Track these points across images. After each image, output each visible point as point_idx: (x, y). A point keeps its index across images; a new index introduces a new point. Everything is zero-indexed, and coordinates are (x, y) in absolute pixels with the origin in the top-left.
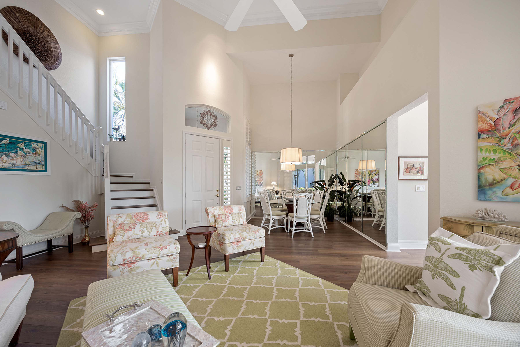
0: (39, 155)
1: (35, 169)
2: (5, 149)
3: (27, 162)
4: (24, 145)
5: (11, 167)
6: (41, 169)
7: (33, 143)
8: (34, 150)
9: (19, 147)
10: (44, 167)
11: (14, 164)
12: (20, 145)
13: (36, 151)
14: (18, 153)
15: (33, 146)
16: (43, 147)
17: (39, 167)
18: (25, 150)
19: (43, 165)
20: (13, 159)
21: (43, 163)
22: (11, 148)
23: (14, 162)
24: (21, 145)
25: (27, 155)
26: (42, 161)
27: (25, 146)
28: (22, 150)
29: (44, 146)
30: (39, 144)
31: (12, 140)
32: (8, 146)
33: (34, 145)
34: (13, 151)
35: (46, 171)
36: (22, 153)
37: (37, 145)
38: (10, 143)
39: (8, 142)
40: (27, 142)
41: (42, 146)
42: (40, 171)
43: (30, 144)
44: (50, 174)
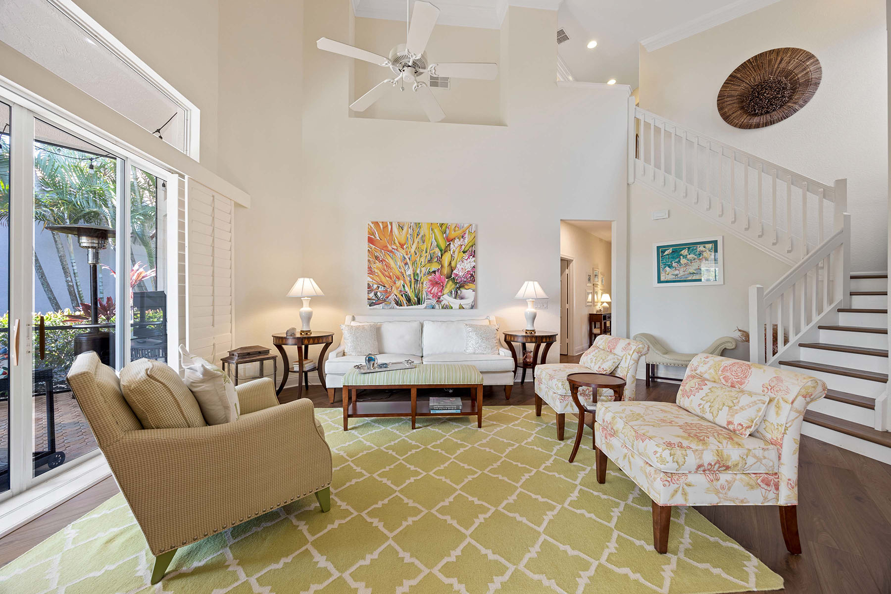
0: (707, 259)
2: (668, 260)
3: (692, 271)
5: (673, 278)
6: (711, 278)
7: (698, 246)
8: (701, 254)
9: (681, 255)
11: (677, 275)
12: (682, 252)
13: (703, 254)
14: (681, 261)
15: (698, 250)
16: (712, 248)
17: (708, 276)
18: (688, 256)
19: (712, 273)
20: (676, 269)
21: (713, 270)
22: (673, 258)
23: (677, 272)
24: (684, 252)
25: (691, 263)
26: (712, 266)
27: (689, 252)
28: (685, 257)
29: (713, 246)
30: (707, 245)
31: (674, 249)
32: (670, 256)
33: (701, 248)
34: (676, 261)
36: (685, 260)
37: (704, 247)
38: (673, 252)
39: (671, 252)
40: (690, 246)
41: (711, 246)
43: (695, 248)
44: (723, 284)
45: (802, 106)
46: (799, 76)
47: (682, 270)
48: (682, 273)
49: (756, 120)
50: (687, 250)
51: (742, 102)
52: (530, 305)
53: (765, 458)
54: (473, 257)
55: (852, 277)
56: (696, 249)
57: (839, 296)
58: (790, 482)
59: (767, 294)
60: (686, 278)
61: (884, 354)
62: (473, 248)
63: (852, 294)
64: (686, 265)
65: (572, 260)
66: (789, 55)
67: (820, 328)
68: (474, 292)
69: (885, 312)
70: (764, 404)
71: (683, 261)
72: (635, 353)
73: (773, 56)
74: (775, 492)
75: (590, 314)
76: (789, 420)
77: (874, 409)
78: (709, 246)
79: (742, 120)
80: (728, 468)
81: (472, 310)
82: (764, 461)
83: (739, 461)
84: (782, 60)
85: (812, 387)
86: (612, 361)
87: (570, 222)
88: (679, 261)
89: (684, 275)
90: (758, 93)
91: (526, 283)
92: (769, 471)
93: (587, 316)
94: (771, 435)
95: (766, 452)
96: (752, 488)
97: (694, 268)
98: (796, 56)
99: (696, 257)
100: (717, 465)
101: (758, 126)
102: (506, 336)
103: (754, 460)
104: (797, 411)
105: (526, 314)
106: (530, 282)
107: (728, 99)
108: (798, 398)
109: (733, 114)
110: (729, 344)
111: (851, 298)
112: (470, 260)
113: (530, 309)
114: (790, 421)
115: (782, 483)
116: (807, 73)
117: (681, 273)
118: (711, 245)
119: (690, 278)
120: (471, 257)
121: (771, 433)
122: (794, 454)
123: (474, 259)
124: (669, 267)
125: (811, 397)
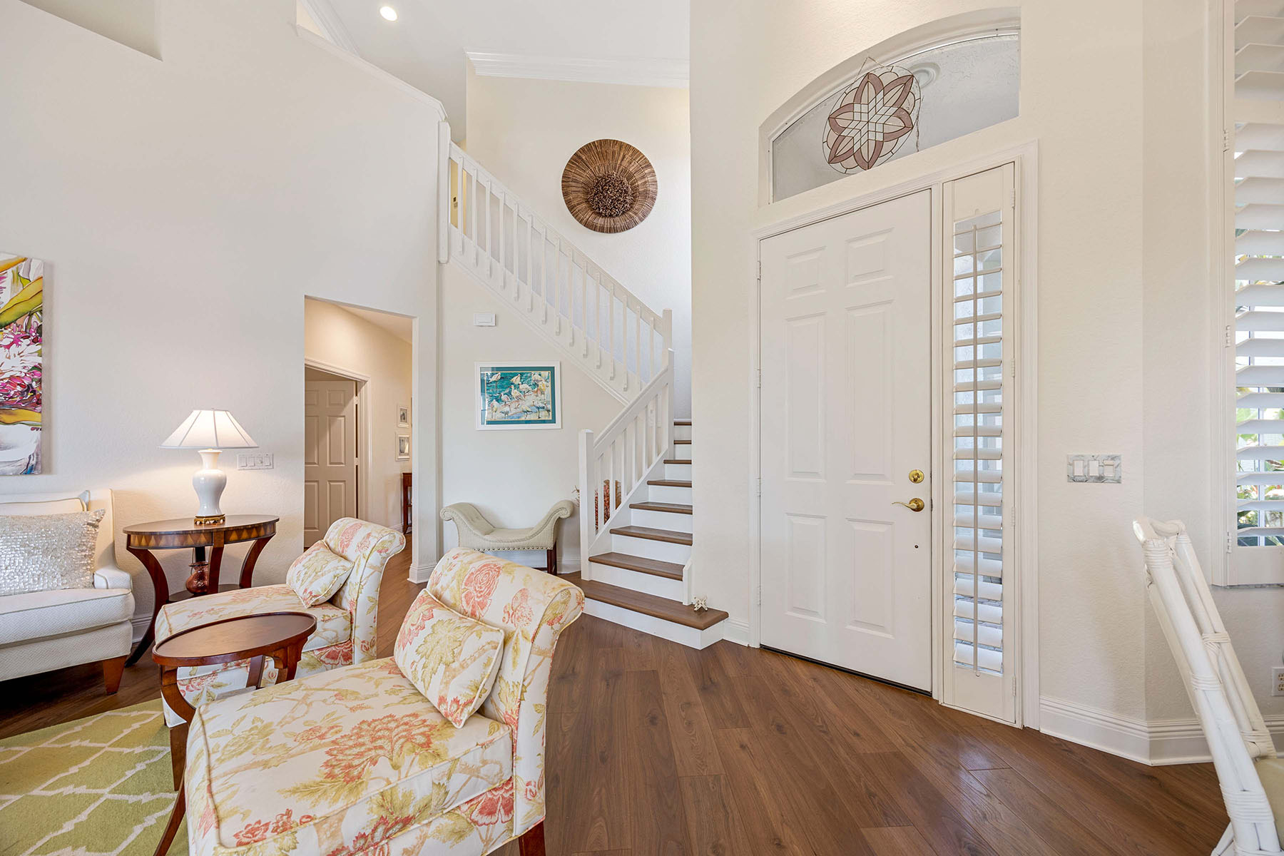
0: (542, 393)
1: (537, 418)
2: (495, 391)
3: (525, 408)
4: (521, 378)
5: (502, 418)
6: (547, 419)
7: (533, 372)
8: (536, 385)
9: (512, 384)
10: (551, 413)
11: (507, 413)
12: (514, 380)
13: (538, 385)
14: (512, 394)
15: (533, 378)
16: (548, 377)
17: (544, 415)
18: (521, 387)
19: (548, 411)
20: (505, 404)
21: (550, 407)
22: (502, 387)
23: (507, 409)
24: (516, 380)
25: (524, 396)
26: (548, 402)
27: (522, 380)
28: (517, 387)
29: (550, 375)
30: (542, 373)
31: (504, 374)
32: (498, 384)
33: (536, 376)
34: (506, 392)
35: (553, 421)
36: (517, 392)
37: (540, 375)
38: (502, 378)
39: (499, 377)
40: (523, 372)
42: (544, 422)
43: (529, 375)
44: (560, 427)
45: (641, 220)
46: (639, 183)
47: (513, 405)
48: (513, 411)
49: (600, 221)
50: (519, 378)
51: (588, 193)
52: (206, 460)
53: (484, 762)
54: (35, 341)
55: (676, 424)
56: (530, 377)
57: (666, 445)
58: (529, 787)
59: (598, 442)
60: (519, 417)
61: (687, 511)
62: (34, 318)
63: (676, 443)
64: (518, 398)
65: (366, 382)
66: (630, 154)
67: (649, 483)
68: (37, 433)
69: (689, 462)
70: (496, 648)
71: (515, 393)
72: (375, 553)
73: (616, 148)
74: (505, 818)
75: (404, 474)
76: (528, 673)
77: (682, 580)
78: (546, 374)
79: (587, 217)
80: (407, 821)
81: (29, 477)
82: (483, 771)
83: (431, 795)
84: (624, 157)
85: (562, 603)
86: (332, 574)
87: (351, 309)
88: (510, 392)
89: (516, 413)
90: (602, 188)
91: (195, 413)
92: (494, 784)
93: (399, 477)
94: (505, 705)
95: (488, 750)
96: (461, 837)
97: (528, 404)
98: (636, 158)
99: (530, 388)
100: (381, 829)
101: (602, 230)
102: (129, 537)
103: (464, 777)
104: (542, 653)
105: (196, 483)
106: (204, 412)
107: (573, 184)
108: (542, 627)
109: (578, 204)
110: (564, 511)
111: (674, 447)
112: (20, 349)
113: (209, 470)
114: (529, 675)
115: (518, 795)
116: (646, 182)
117: (512, 409)
118: (547, 372)
119: (523, 419)
120: (28, 341)
121: (505, 701)
122: (536, 731)
123: (36, 348)
124: (497, 401)
125: (561, 622)
